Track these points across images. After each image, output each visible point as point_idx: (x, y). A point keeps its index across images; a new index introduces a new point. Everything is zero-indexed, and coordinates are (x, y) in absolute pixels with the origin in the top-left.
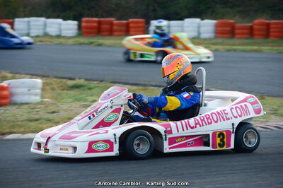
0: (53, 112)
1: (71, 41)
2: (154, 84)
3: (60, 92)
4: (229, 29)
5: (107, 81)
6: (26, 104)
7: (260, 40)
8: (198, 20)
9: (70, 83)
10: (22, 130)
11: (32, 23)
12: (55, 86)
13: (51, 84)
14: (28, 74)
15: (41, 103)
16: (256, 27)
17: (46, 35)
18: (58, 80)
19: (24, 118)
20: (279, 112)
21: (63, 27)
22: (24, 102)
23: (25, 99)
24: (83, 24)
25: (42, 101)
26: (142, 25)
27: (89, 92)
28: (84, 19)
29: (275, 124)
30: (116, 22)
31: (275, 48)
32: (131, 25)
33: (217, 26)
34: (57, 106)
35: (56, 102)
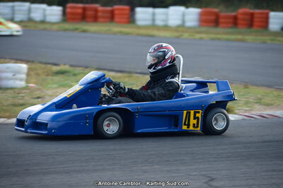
0: (39, 98)
1: (55, 27)
2: (139, 71)
3: (45, 77)
4: (213, 17)
5: (92, 68)
6: (11, 88)
7: (244, 30)
8: (182, 9)
9: (55, 68)
10: (7, 114)
11: (16, 8)
12: (40, 72)
13: (36, 69)
14: (12, 59)
15: (26, 88)
16: (240, 17)
17: (30, 20)
18: (43, 66)
19: (9, 102)
20: (263, 101)
21: (47, 12)
22: (9, 86)
23: (11, 83)
24: (68, 10)
25: (27, 86)
26: (127, 12)
27: (74, 78)
28: (69, 5)
29: (259, 113)
30: (100, 8)
31: (259, 38)
32: (116, 12)
33: (201, 14)
34: (43, 92)
35: (41, 87)
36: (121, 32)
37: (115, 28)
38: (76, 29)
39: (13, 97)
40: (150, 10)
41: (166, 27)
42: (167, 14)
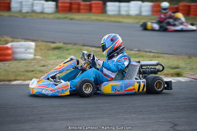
0: (44, 66)
1: (51, 16)
3: (46, 51)
5: (79, 45)
6: (24, 59)
8: (140, 3)
9: (53, 45)
10: (23, 78)
12: (43, 48)
13: (40, 46)
14: (23, 39)
16: (181, 8)
17: (33, 12)
18: (45, 43)
21: (45, 6)
22: (22, 58)
23: (23, 56)
24: (60, 4)
25: (35, 58)
26: (101, 5)
27: (66, 52)
28: (60, 1)
30: (82, 3)
32: (93, 5)
33: (153, 7)
34: (46, 62)
35: (45, 59)
36: (97, 20)
37: (93, 17)
38: (66, 18)
39: (26, 66)
40: (117, 4)
41: (128, 16)
42: (129, 7)
